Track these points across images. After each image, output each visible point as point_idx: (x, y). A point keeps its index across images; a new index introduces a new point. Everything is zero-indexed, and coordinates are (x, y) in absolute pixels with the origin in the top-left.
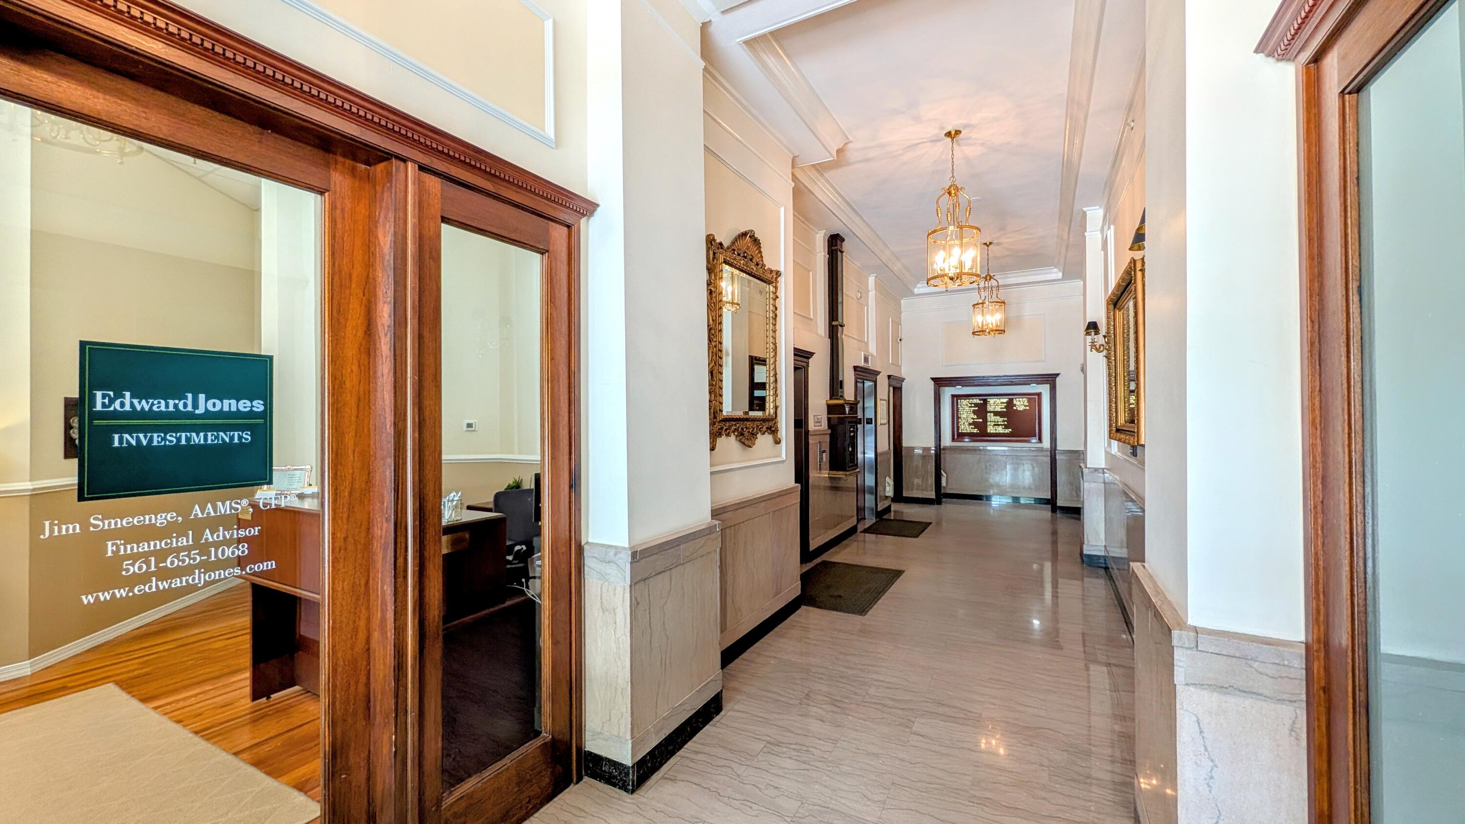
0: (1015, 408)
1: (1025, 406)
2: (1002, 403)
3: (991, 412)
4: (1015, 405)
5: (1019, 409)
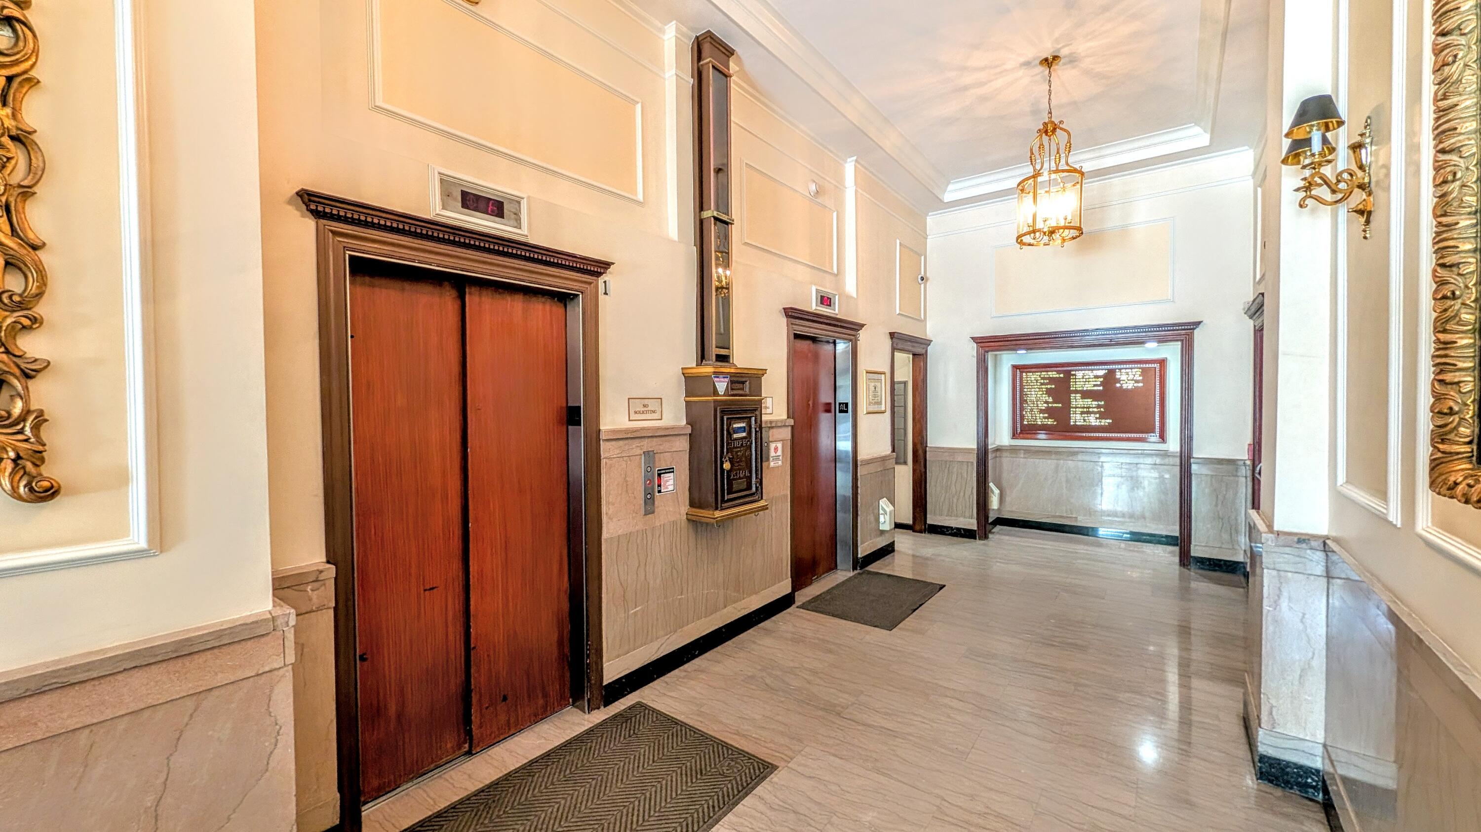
0: (1118, 385)
1: (1137, 381)
2: (1097, 377)
3: (1076, 392)
4: (1119, 381)
5: (1125, 386)
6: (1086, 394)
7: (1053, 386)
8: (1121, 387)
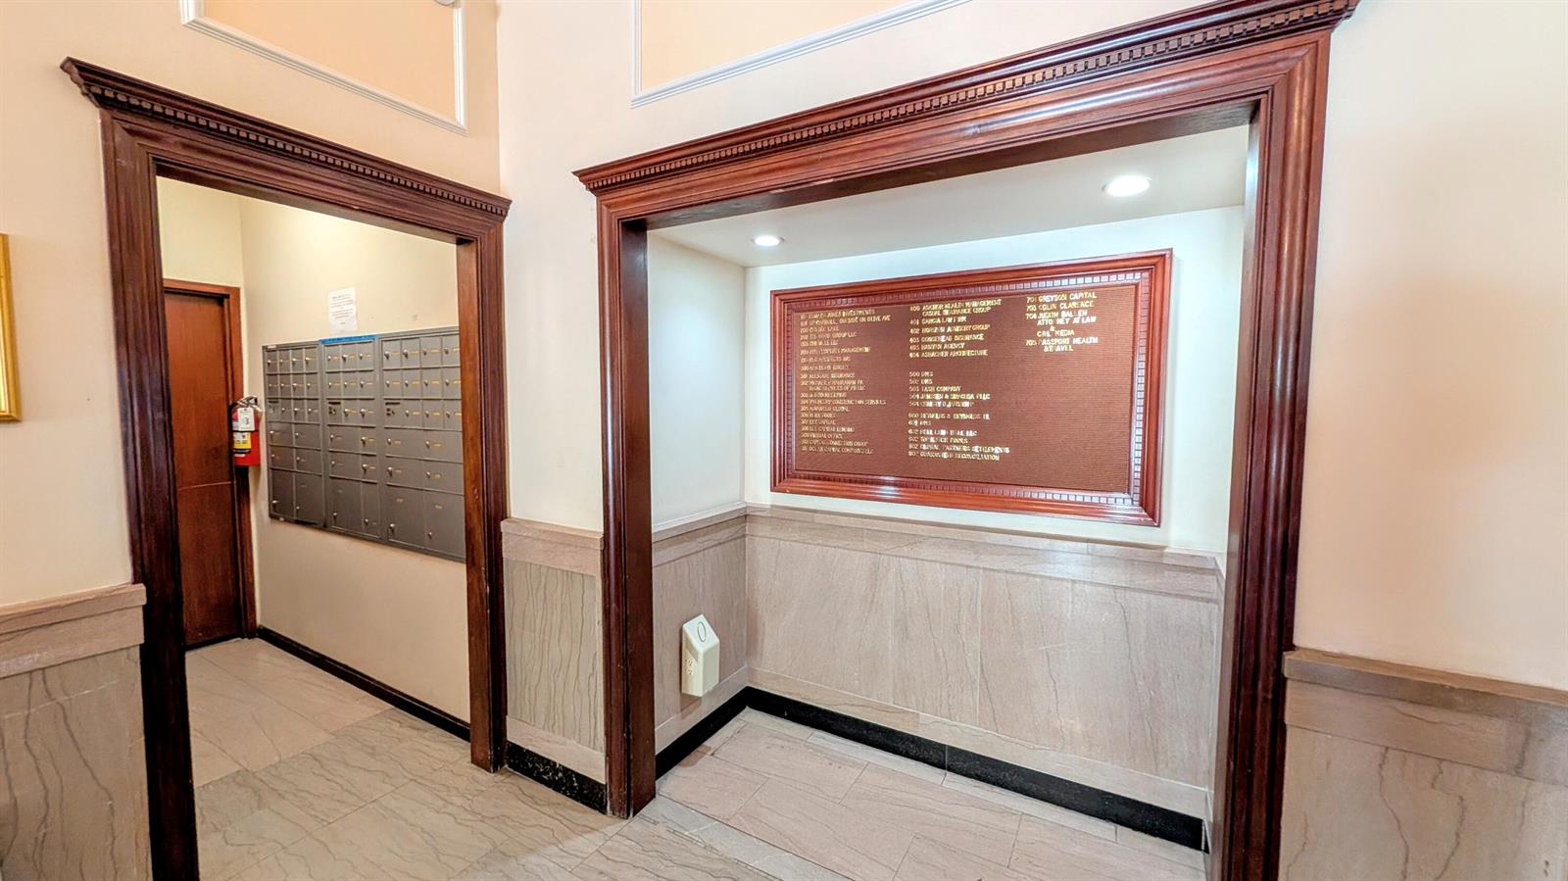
0: (1030, 343)
1: (1081, 330)
2: (973, 318)
3: (923, 364)
4: (1032, 328)
5: (1048, 346)
6: (948, 371)
7: (867, 350)
8: (1040, 347)
